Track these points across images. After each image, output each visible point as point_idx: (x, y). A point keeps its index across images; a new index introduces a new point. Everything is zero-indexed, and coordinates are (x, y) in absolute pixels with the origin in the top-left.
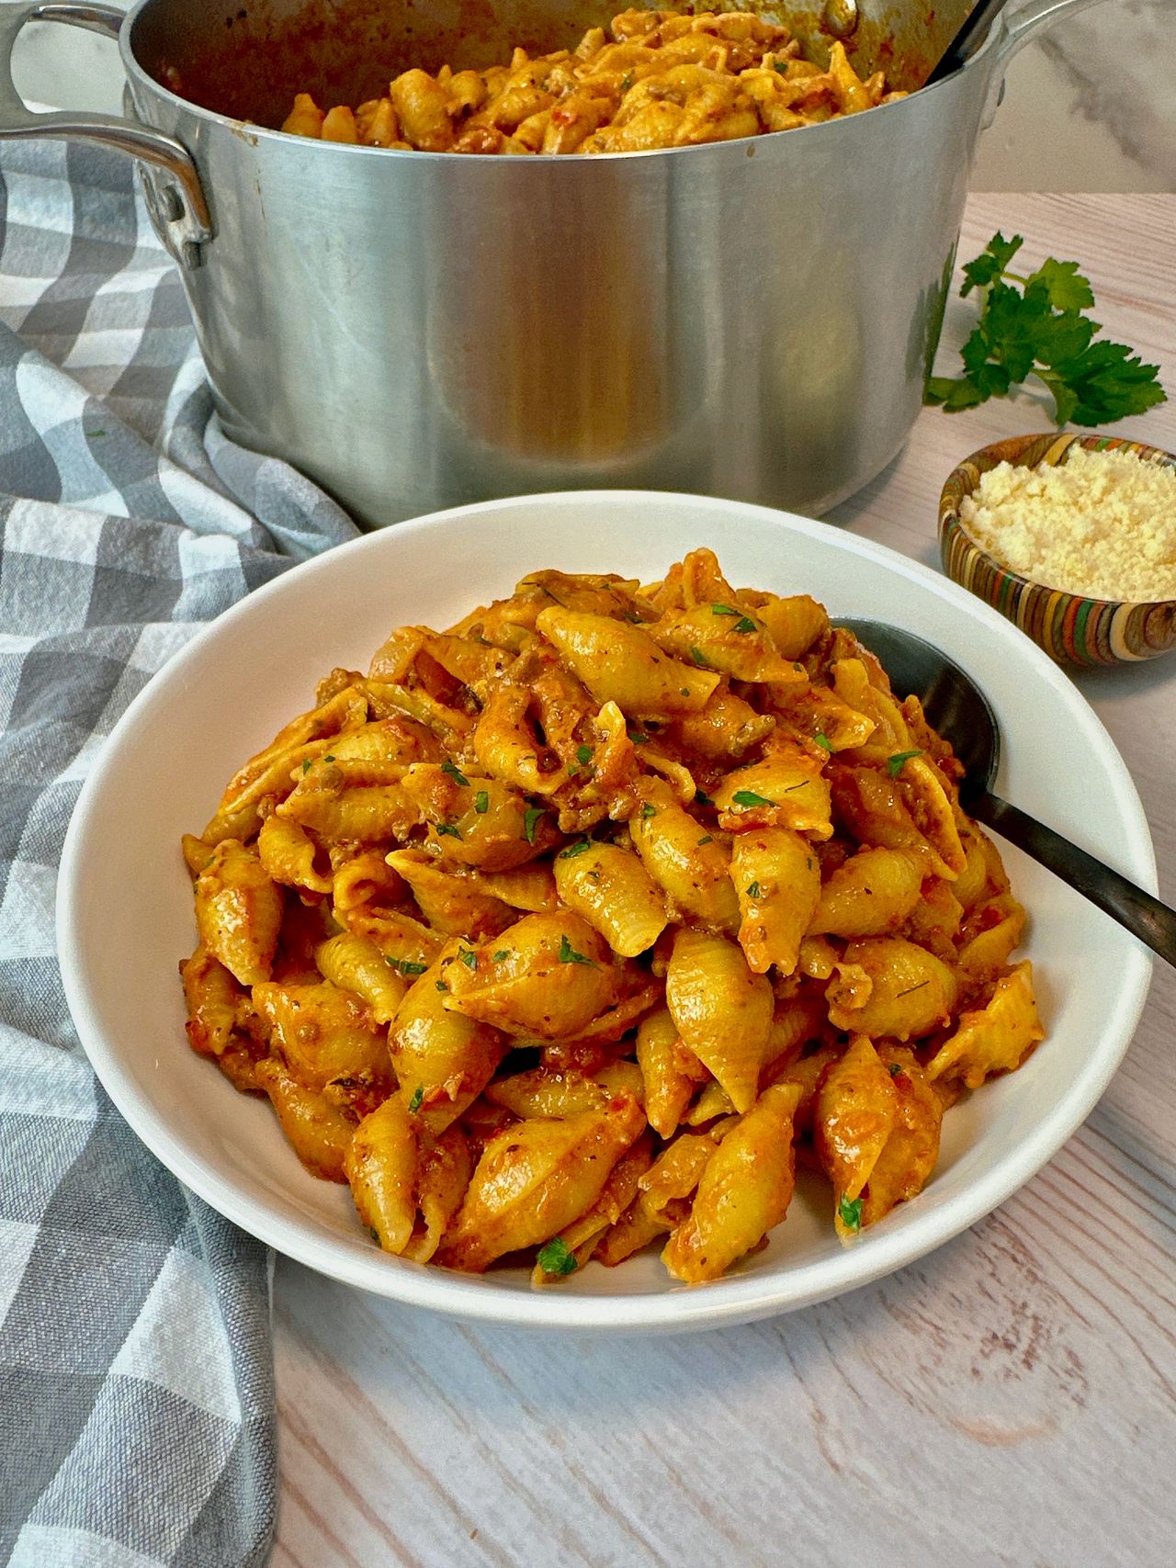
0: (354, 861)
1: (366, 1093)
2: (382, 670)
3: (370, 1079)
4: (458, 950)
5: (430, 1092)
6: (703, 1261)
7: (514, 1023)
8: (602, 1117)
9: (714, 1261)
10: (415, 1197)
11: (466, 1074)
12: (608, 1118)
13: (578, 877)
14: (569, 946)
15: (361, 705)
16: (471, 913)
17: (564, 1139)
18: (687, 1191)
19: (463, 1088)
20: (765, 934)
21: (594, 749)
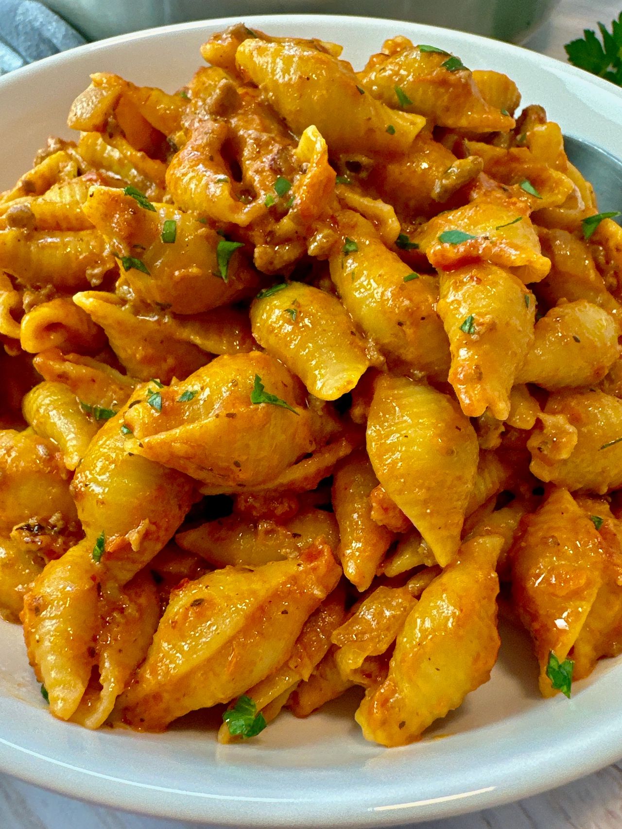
0: (45, 304)
1: (55, 540)
2: (79, 114)
3: (60, 524)
4: (147, 393)
5: (113, 541)
6: (402, 725)
7: (202, 468)
8: (295, 568)
9: (414, 726)
10: (92, 653)
11: (151, 522)
12: (301, 568)
13: (274, 318)
14: (262, 387)
15: (70, 167)
16: (165, 360)
17: (253, 593)
18: (383, 647)
19: (146, 536)
20: (481, 373)
21: (292, 181)
